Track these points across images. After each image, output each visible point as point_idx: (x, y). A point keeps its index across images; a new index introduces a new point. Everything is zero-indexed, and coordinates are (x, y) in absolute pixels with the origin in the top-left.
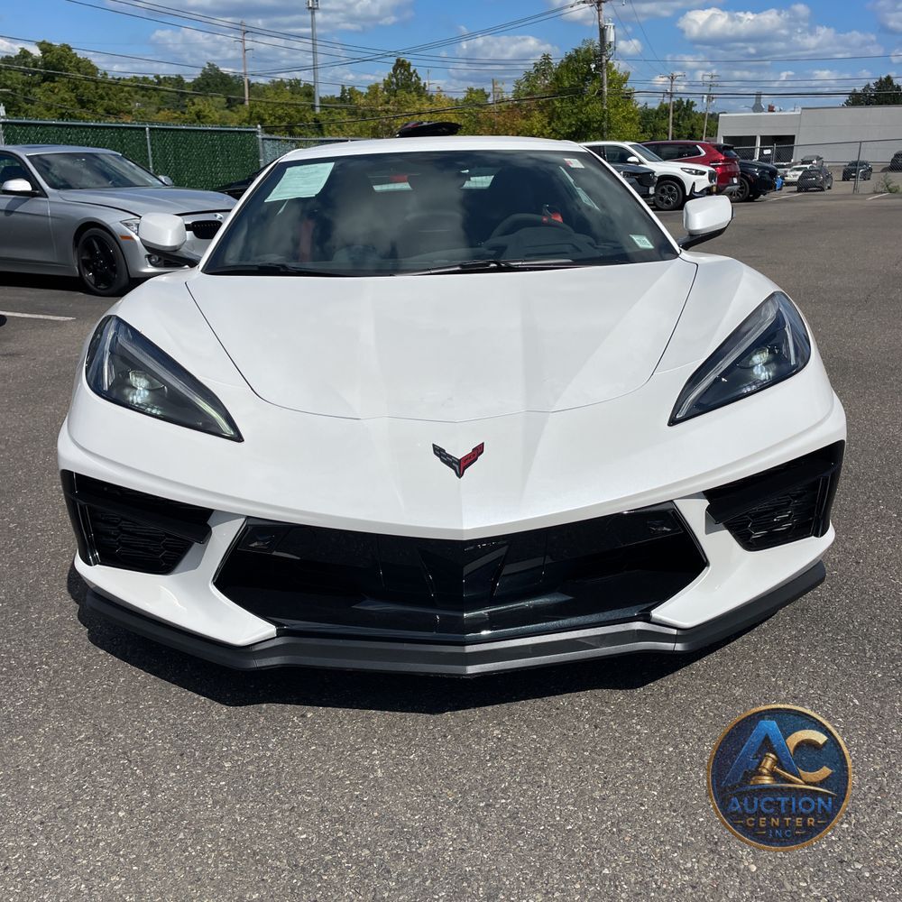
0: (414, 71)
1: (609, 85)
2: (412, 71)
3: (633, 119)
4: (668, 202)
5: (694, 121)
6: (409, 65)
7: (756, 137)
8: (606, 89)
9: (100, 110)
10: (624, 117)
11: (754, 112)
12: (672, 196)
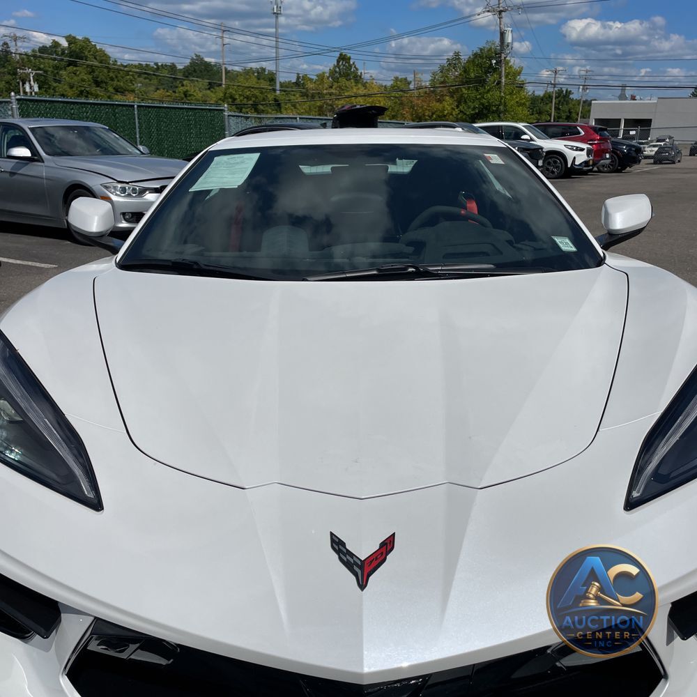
0: (354, 63)
1: (507, 76)
2: (351, 63)
3: (524, 104)
4: (553, 172)
5: (571, 105)
6: (350, 58)
7: (620, 119)
8: (503, 80)
9: (111, 89)
10: (517, 102)
11: (620, 100)
12: (557, 167)
